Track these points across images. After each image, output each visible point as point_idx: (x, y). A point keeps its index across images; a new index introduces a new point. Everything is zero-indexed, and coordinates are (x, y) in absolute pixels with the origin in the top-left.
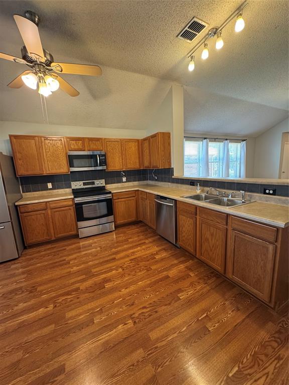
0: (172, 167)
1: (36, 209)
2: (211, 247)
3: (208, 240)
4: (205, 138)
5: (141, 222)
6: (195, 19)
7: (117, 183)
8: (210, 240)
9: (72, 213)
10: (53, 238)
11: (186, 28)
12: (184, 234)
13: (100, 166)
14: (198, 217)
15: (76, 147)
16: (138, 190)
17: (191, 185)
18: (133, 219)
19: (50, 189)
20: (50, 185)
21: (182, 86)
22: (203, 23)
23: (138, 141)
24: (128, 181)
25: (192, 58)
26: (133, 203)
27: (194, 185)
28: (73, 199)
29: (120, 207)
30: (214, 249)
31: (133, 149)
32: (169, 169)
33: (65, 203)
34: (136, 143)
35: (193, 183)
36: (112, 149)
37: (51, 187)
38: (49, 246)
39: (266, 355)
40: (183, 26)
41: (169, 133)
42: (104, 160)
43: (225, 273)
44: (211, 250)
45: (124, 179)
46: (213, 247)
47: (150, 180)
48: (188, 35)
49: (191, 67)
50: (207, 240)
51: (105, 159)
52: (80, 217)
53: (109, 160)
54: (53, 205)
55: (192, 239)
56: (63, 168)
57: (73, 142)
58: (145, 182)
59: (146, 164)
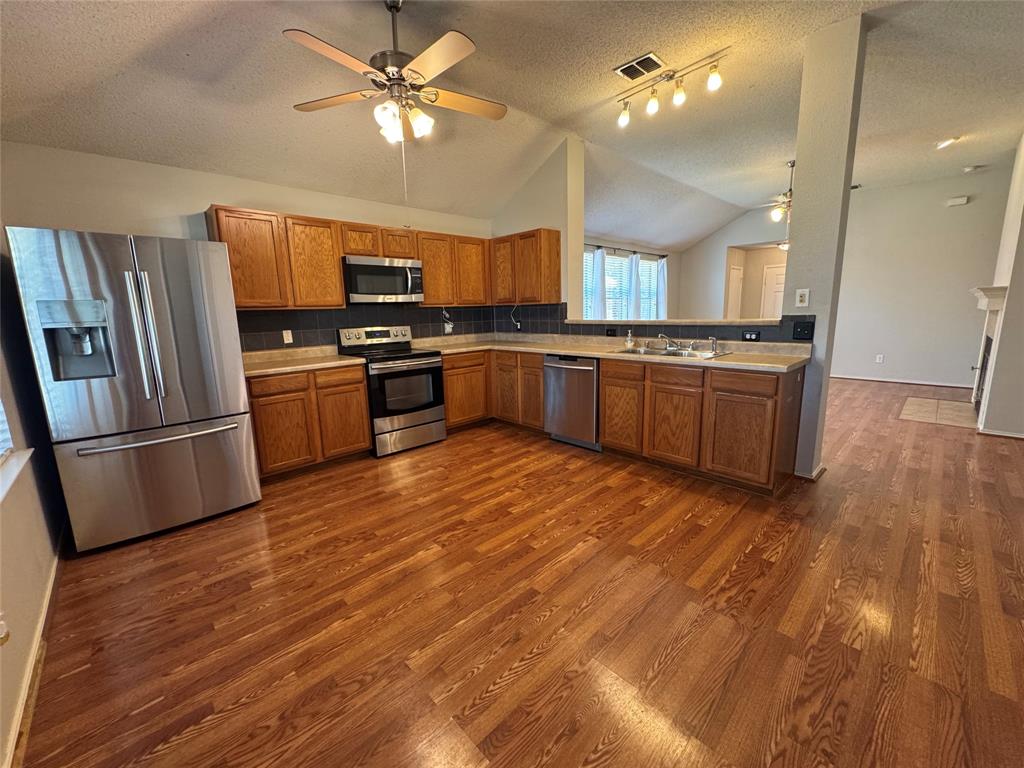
0: (563, 301)
1: (287, 387)
2: (674, 429)
3: (668, 418)
4: (599, 247)
5: (493, 420)
6: (651, 56)
7: (433, 336)
8: (672, 417)
9: (360, 398)
10: (320, 459)
11: (634, 63)
12: (617, 420)
13: (412, 293)
14: (648, 383)
15: (361, 247)
16: (490, 350)
17: (608, 335)
18: (479, 414)
19: (289, 346)
20: (288, 337)
21: (583, 142)
22: (659, 62)
23: (482, 242)
24: (455, 332)
25: (626, 104)
26: (478, 378)
27: (614, 335)
28: (366, 366)
29: (456, 386)
30: (678, 431)
31: (473, 258)
32: (557, 305)
33: (349, 376)
34: (480, 248)
35: (615, 331)
36: (433, 257)
37: (291, 341)
38: (313, 477)
39: (777, 532)
40: (631, 58)
41: (558, 232)
42: (419, 281)
43: (698, 464)
44: (674, 435)
45: (449, 328)
46: (677, 427)
47: (499, 331)
48: (631, 72)
49: (624, 120)
50: (666, 418)
51: (421, 278)
52: (379, 406)
53: (427, 281)
54: (321, 380)
55: (634, 425)
56: (332, 295)
57: (355, 235)
58: (489, 334)
59: (502, 293)
